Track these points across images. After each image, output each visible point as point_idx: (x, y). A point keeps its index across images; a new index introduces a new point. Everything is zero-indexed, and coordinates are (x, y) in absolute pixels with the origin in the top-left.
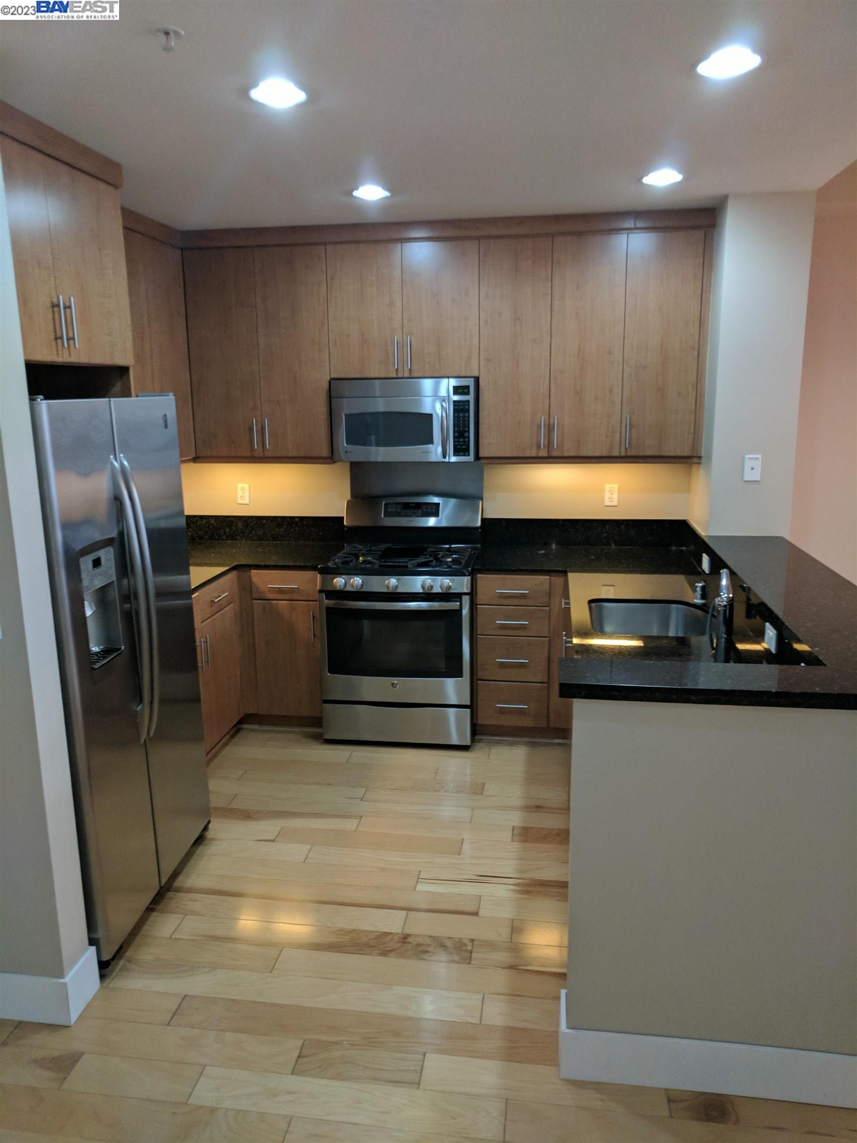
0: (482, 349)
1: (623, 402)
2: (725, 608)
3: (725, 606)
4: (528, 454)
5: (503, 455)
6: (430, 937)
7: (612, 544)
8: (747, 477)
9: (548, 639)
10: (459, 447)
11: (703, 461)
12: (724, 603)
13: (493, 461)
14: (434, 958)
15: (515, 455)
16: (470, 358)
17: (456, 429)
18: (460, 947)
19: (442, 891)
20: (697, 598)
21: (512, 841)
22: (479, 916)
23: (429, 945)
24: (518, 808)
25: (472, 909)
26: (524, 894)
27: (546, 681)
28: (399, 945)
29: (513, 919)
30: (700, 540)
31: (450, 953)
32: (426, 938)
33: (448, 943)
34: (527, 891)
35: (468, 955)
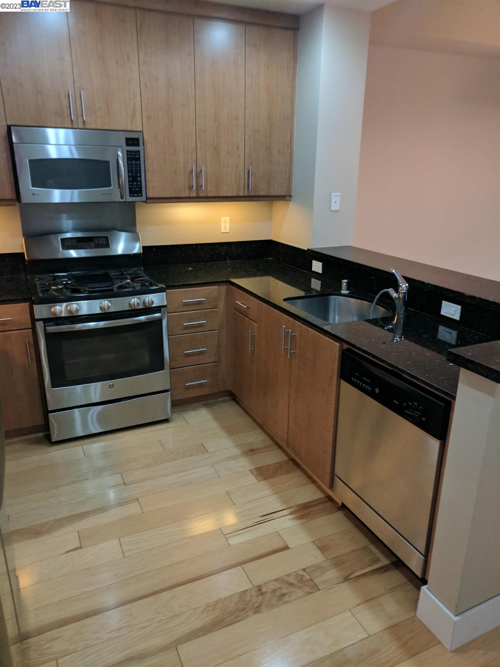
0: (144, 108)
1: (246, 157)
2: (404, 295)
3: (405, 293)
4: (183, 195)
5: (165, 196)
6: (276, 580)
7: (228, 259)
8: (333, 208)
9: (217, 331)
10: (133, 189)
11: (292, 198)
12: (404, 291)
13: (156, 201)
14: (292, 598)
15: (174, 196)
16: (134, 115)
17: (130, 174)
18: (302, 579)
19: (249, 539)
20: (344, 291)
21: (259, 482)
22: (290, 548)
23: (281, 588)
24: (241, 455)
25: (281, 545)
26: (302, 518)
27: (217, 361)
28: (260, 598)
29: (313, 542)
30: (309, 252)
31: (300, 588)
32: (274, 583)
33: (292, 580)
34: (302, 516)
35: (312, 583)
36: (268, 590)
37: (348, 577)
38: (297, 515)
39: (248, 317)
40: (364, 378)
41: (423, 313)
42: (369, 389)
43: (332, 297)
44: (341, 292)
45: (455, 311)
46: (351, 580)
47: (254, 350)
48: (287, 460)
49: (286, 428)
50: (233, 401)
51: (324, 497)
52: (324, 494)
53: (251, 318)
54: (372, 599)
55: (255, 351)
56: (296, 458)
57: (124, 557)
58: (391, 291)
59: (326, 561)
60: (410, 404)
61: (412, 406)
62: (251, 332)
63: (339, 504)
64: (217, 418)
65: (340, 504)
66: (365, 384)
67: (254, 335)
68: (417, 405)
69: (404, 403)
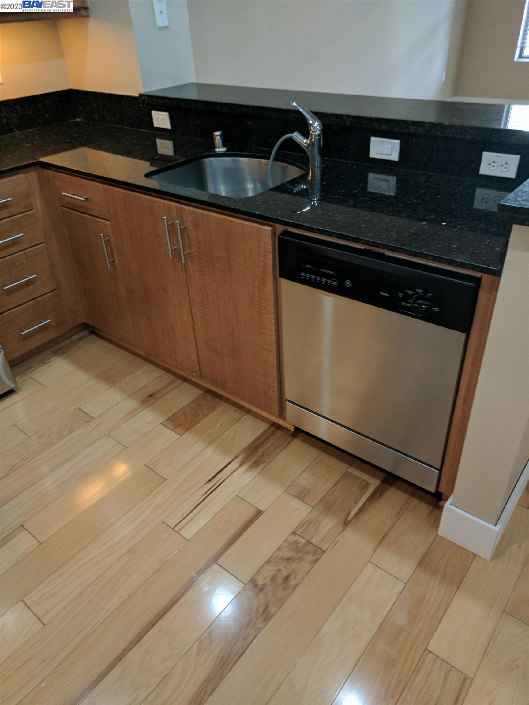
2: (318, 138)
6: (268, 562)
7: (16, 130)
8: (159, 23)
9: (43, 244)
12: (318, 132)
14: (299, 577)
18: (297, 547)
19: (208, 520)
20: (219, 148)
21: (181, 436)
22: (263, 511)
23: (279, 570)
24: (139, 408)
25: (251, 512)
26: (257, 466)
27: (56, 288)
28: (261, 595)
29: (285, 491)
30: (143, 98)
31: (301, 559)
32: (267, 568)
33: (288, 554)
34: (256, 462)
35: (311, 546)
36: (265, 582)
37: (346, 519)
38: (249, 464)
39: (90, 213)
40: (323, 270)
41: (342, 160)
42: (334, 283)
43: (207, 160)
44: (215, 152)
45: (392, 149)
46: (351, 523)
47: (113, 261)
48: (202, 393)
49: (195, 357)
50: (93, 336)
51: (269, 427)
52: (267, 423)
53: (96, 215)
54: (385, 536)
55: (117, 262)
56: (213, 388)
57: (44, 625)
58: (297, 136)
59: (312, 509)
60: (409, 293)
61: (413, 295)
62: (103, 235)
63: (290, 430)
64: (83, 366)
65: (292, 429)
66: (325, 278)
67: (108, 240)
68: (422, 292)
69: (399, 294)
